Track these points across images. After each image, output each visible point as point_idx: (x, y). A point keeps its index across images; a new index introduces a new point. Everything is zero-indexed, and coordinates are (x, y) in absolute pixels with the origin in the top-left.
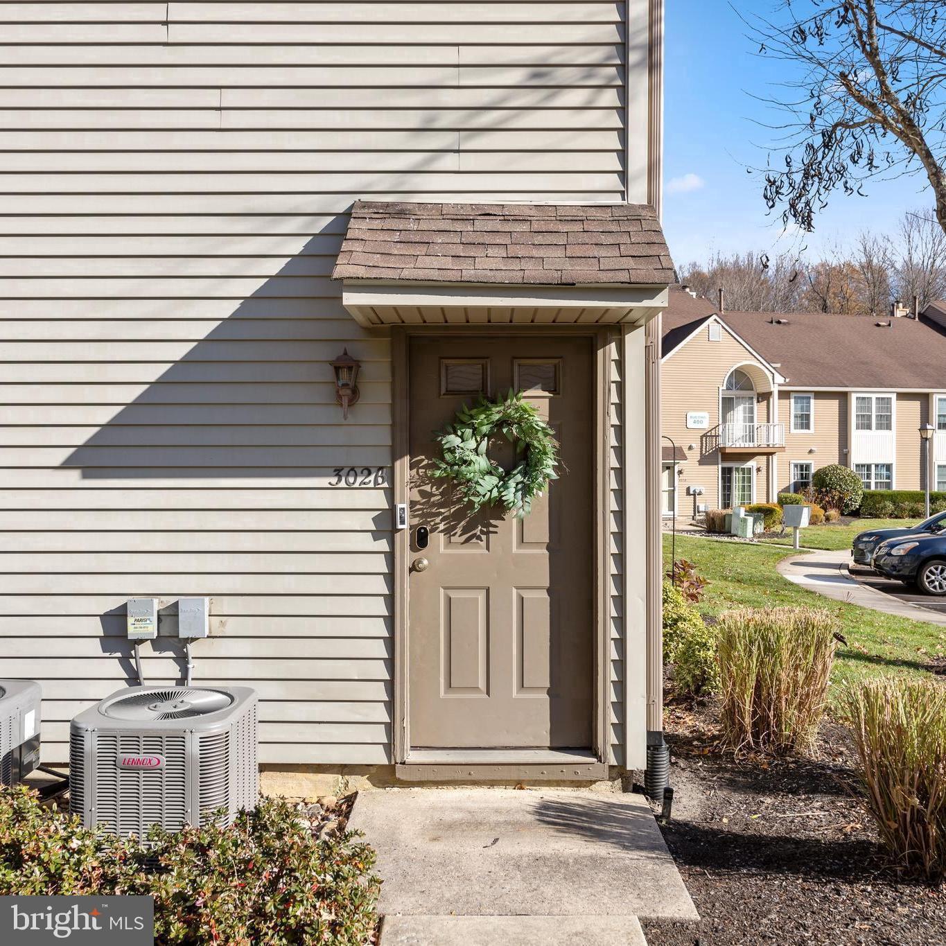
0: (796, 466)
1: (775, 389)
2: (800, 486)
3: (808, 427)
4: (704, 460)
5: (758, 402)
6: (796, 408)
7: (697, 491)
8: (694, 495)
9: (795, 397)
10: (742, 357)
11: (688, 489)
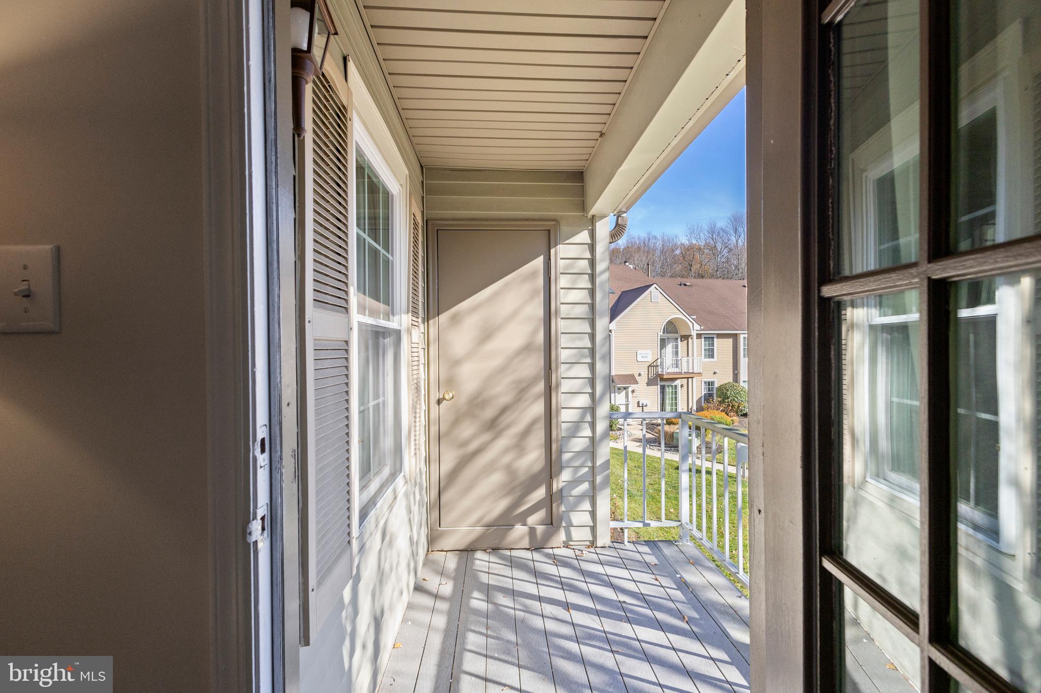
0: (705, 383)
1: (694, 333)
2: (708, 397)
3: (713, 357)
4: (650, 383)
5: (681, 341)
6: (705, 345)
7: (645, 404)
8: (642, 407)
9: (705, 338)
10: (674, 313)
11: (638, 402)
